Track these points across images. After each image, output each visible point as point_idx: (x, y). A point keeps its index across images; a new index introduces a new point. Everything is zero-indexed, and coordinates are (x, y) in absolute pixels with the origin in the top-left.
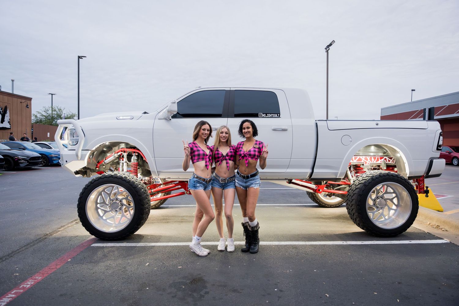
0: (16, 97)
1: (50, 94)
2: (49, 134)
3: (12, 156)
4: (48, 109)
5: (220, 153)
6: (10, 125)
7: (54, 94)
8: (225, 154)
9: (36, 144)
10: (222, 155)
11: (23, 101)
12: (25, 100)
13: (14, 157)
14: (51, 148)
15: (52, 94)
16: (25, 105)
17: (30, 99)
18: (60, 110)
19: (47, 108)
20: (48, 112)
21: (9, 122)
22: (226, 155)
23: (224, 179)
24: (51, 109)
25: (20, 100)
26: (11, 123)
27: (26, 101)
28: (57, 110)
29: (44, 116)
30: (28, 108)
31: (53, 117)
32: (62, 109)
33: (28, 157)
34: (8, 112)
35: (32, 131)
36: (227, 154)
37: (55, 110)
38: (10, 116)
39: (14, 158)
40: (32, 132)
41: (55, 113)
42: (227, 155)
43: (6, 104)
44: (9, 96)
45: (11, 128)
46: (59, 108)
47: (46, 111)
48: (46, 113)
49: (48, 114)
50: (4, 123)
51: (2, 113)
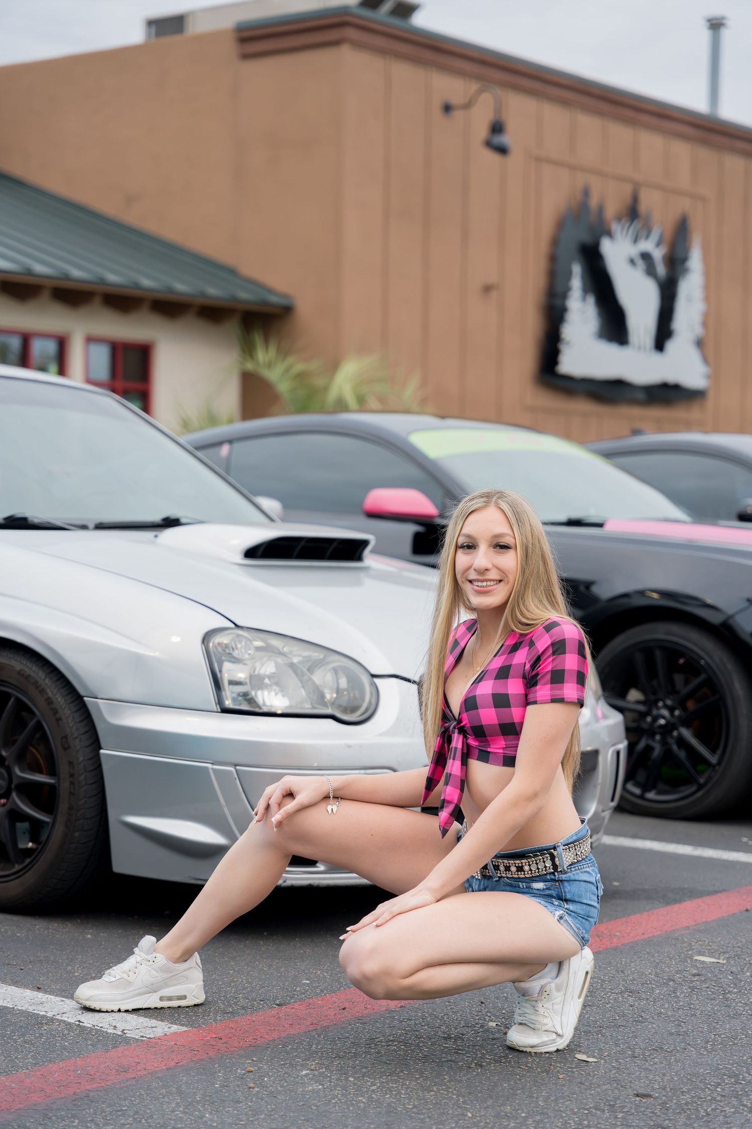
6: (706, 361)
26: (711, 351)
43: (683, 204)
44: (704, 142)
45: (711, 395)
50: (671, 346)
51: (661, 270)
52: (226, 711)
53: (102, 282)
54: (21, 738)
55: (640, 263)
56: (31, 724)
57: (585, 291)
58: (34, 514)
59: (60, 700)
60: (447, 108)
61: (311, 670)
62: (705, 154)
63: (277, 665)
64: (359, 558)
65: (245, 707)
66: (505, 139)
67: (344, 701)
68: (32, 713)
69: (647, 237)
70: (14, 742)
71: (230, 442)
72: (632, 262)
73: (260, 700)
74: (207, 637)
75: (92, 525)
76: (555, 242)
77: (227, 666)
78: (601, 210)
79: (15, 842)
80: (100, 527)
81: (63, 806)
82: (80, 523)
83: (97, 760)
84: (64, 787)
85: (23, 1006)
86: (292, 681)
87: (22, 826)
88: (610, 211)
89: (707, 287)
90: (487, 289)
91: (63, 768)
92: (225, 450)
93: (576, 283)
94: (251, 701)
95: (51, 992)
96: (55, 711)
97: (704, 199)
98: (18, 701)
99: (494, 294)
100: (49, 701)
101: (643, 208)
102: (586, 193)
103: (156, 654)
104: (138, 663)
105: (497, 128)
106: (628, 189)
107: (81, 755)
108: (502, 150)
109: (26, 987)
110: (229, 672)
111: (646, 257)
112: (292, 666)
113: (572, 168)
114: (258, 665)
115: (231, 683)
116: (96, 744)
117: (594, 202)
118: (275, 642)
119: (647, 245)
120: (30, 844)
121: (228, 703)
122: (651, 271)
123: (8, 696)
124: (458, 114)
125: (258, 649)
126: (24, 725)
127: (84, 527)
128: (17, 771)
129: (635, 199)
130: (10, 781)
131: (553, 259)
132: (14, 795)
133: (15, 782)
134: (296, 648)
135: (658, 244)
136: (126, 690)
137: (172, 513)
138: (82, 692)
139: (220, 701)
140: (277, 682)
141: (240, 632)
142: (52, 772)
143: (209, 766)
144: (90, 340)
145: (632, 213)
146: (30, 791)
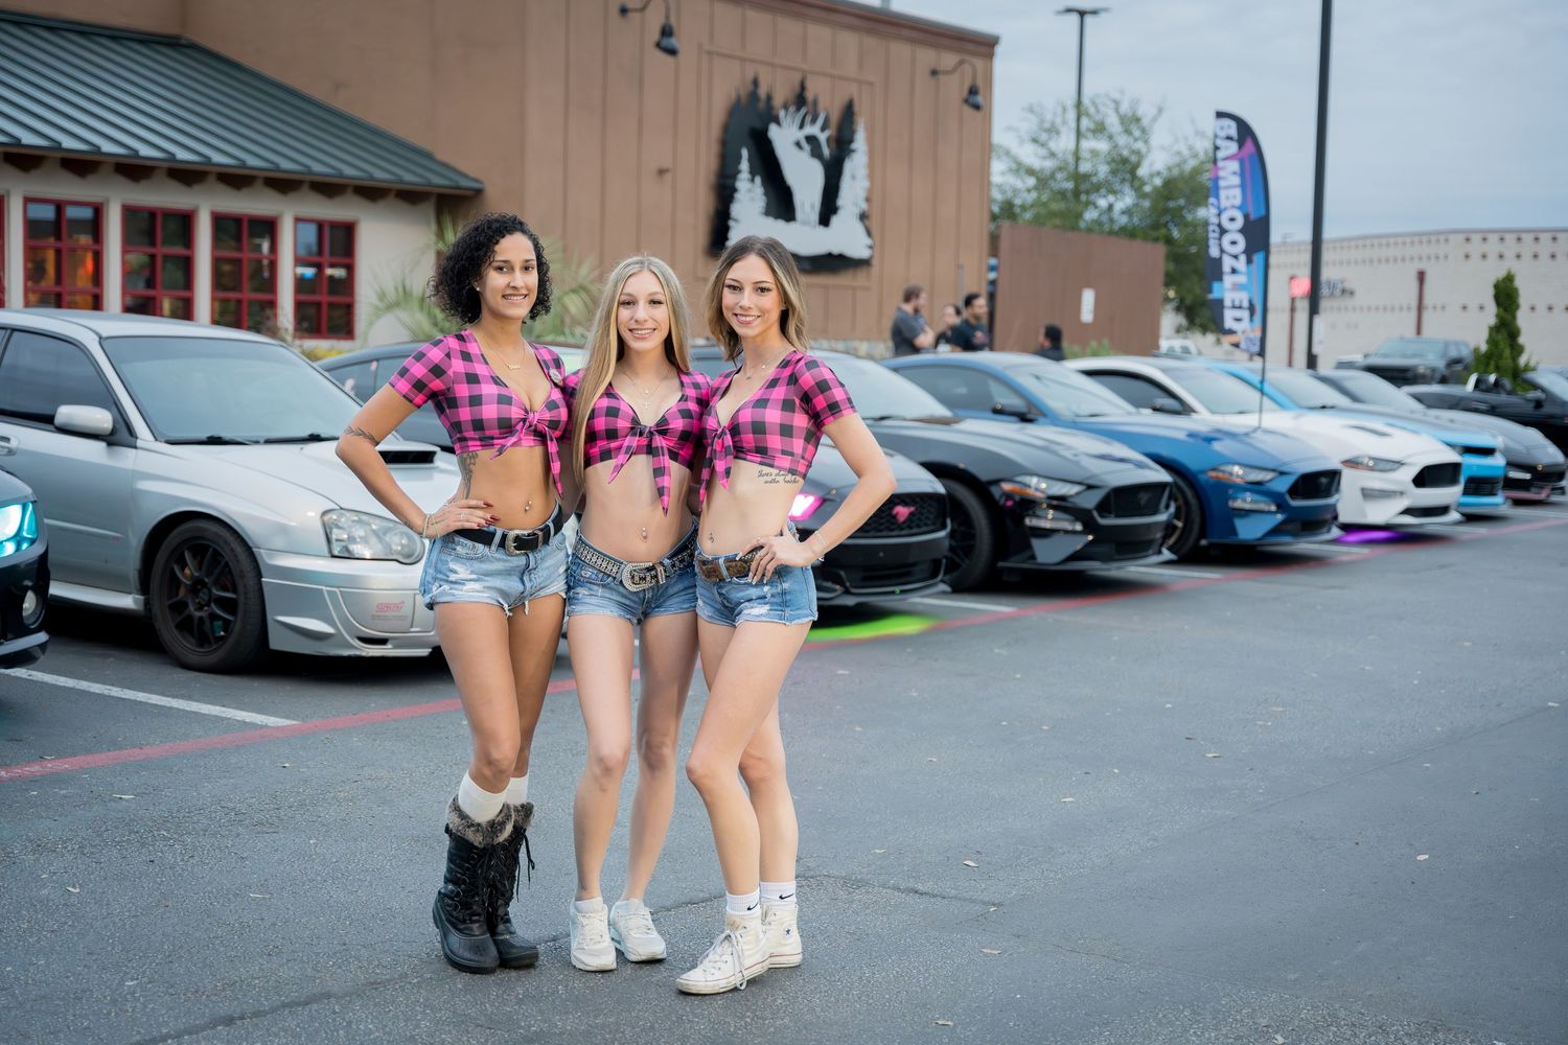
0: (905, 32)
1: (1069, 10)
2: (1088, 298)
3: (983, 475)
4: (1058, 121)
5: (622, 408)
6: (869, 233)
7: (1094, 12)
8: (649, 420)
9: (1090, 373)
10: (635, 421)
11: (949, 60)
12: (959, 50)
13: (997, 482)
14: (1184, 409)
15: (1082, 14)
16: (955, 88)
17: (983, 46)
18: (1131, 122)
19: (1049, 117)
20: (1052, 145)
21: (863, 217)
22: (657, 425)
23: (649, 569)
24: (1072, 115)
25: (927, 57)
26: (874, 224)
27: (967, 58)
28: (1113, 123)
29: (1031, 172)
30: (977, 107)
31: (1079, 178)
32: (1146, 111)
33: (1090, 487)
34: (860, 143)
35: (992, 275)
36: (663, 421)
37: (1100, 129)
38: (871, 176)
39: (995, 491)
40: (993, 283)
41: (1102, 146)
42: (662, 428)
43: (852, 90)
44: (870, 32)
45: (875, 262)
46: (1125, 108)
47: (1044, 137)
48: (1043, 152)
49: (1053, 155)
50: (835, 220)
51: (826, 152)
52: (334, 556)
53: (310, 172)
54: (217, 571)
55: (807, 147)
56: (223, 563)
57: (753, 173)
58: (226, 435)
59: (239, 550)
60: (624, 11)
61: (385, 534)
62: (871, 42)
63: (366, 531)
64: (431, 461)
65: (346, 555)
66: (673, 42)
67: (406, 550)
68: (223, 556)
69: (814, 121)
70: (212, 573)
71: (377, 360)
72: (798, 144)
73: (356, 551)
74: (325, 513)
75: (262, 441)
76: (726, 128)
77: (335, 531)
78: (769, 98)
79: (213, 632)
80: (269, 442)
81: (241, 609)
82: (254, 439)
83: (260, 584)
84: (242, 600)
85: (214, 713)
86: (373, 540)
87: (219, 623)
88: (778, 101)
89: (871, 166)
90: (661, 172)
91: (241, 589)
92: (374, 365)
93: (744, 166)
94: (348, 550)
95: (229, 707)
96: (236, 556)
97: (871, 84)
98: (215, 550)
99: (668, 177)
100: (232, 550)
101: (809, 95)
102: (756, 83)
103: (294, 524)
104: (283, 530)
105: (666, 32)
106: (796, 78)
107: (251, 582)
108: (672, 52)
109: (217, 705)
110: (336, 534)
111: (811, 139)
112: (374, 531)
113: (743, 60)
114: (353, 530)
115: (337, 540)
116: (259, 575)
117: (762, 92)
118: (365, 518)
119: (813, 129)
120: (222, 633)
121: (336, 553)
122: (816, 153)
123: (210, 546)
124: (634, 17)
125: (354, 521)
126: (219, 563)
127: (257, 442)
128: (214, 591)
129: (803, 87)
130: (210, 597)
131: (724, 143)
132: (213, 605)
133: (213, 597)
134: (378, 521)
135: (823, 129)
136: (278, 543)
137: (316, 431)
138: (251, 545)
139: (330, 551)
140: (365, 540)
141: (343, 511)
142: (235, 591)
143: (324, 588)
144: (298, 220)
145: (800, 100)
146: (221, 601)
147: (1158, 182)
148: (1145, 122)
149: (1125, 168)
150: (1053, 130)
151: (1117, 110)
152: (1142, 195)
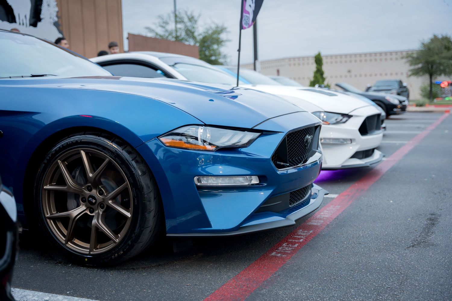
4: (169, 20)
18: (191, 19)
19: (165, 19)
20: (167, 27)
24: (173, 18)
28: (186, 20)
32: (196, 15)
37: (182, 22)
41: (183, 26)
46: (189, 13)
47: (164, 25)
48: (163, 29)
49: (167, 31)
147: (201, 37)
148: (196, 18)
149: (190, 33)
150: (167, 23)
151: (186, 14)
152: (196, 42)
